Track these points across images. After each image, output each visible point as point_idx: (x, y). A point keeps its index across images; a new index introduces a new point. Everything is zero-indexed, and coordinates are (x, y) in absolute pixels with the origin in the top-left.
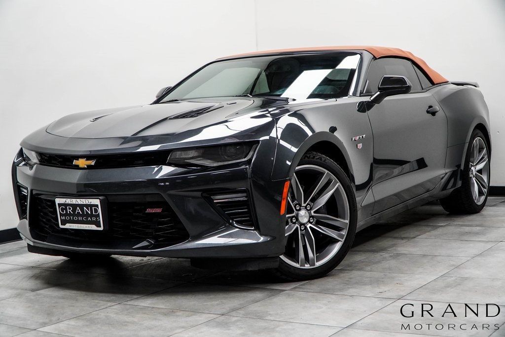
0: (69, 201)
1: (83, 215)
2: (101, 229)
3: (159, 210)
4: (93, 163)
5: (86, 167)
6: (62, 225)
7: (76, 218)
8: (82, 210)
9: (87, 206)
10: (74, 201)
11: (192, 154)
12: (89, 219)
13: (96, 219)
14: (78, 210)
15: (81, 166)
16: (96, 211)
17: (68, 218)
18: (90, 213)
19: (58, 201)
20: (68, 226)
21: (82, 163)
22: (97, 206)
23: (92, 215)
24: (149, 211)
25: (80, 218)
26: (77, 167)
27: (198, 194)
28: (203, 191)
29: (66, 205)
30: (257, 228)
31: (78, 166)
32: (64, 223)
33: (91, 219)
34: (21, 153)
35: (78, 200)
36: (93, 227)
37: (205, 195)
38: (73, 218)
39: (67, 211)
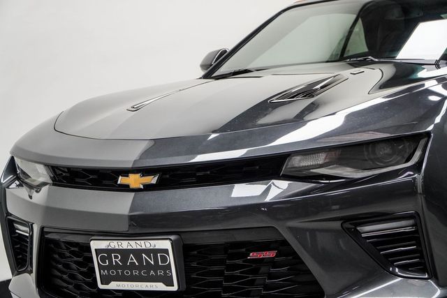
0: (114, 244)
1: (140, 267)
2: (175, 288)
3: (270, 254)
4: (153, 180)
5: (142, 187)
6: (102, 284)
7: (127, 273)
8: (139, 259)
9: (148, 252)
10: (125, 245)
11: (321, 159)
12: (152, 272)
13: (165, 273)
14: (132, 259)
15: (133, 186)
16: (164, 259)
17: (113, 273)
18: (153, 263)
19: (95, 245)
20: (114, 285)
21: (134, 180)
22: (166, 251)
23: (156, 267)
24: (253, 255)
25: (136, 273)
26: (126, 188)
27: (337, 225)
28: (345, 219)
29: (109, 252)
30: (434, 276)
31: (127, 186)
32: (106, 280)
33: (156, 273)
34: (12, 167)
35: (132, 243)
36: (160, 287)
37: (347, 225)
38: (122, 273)
39: (111, 261)
